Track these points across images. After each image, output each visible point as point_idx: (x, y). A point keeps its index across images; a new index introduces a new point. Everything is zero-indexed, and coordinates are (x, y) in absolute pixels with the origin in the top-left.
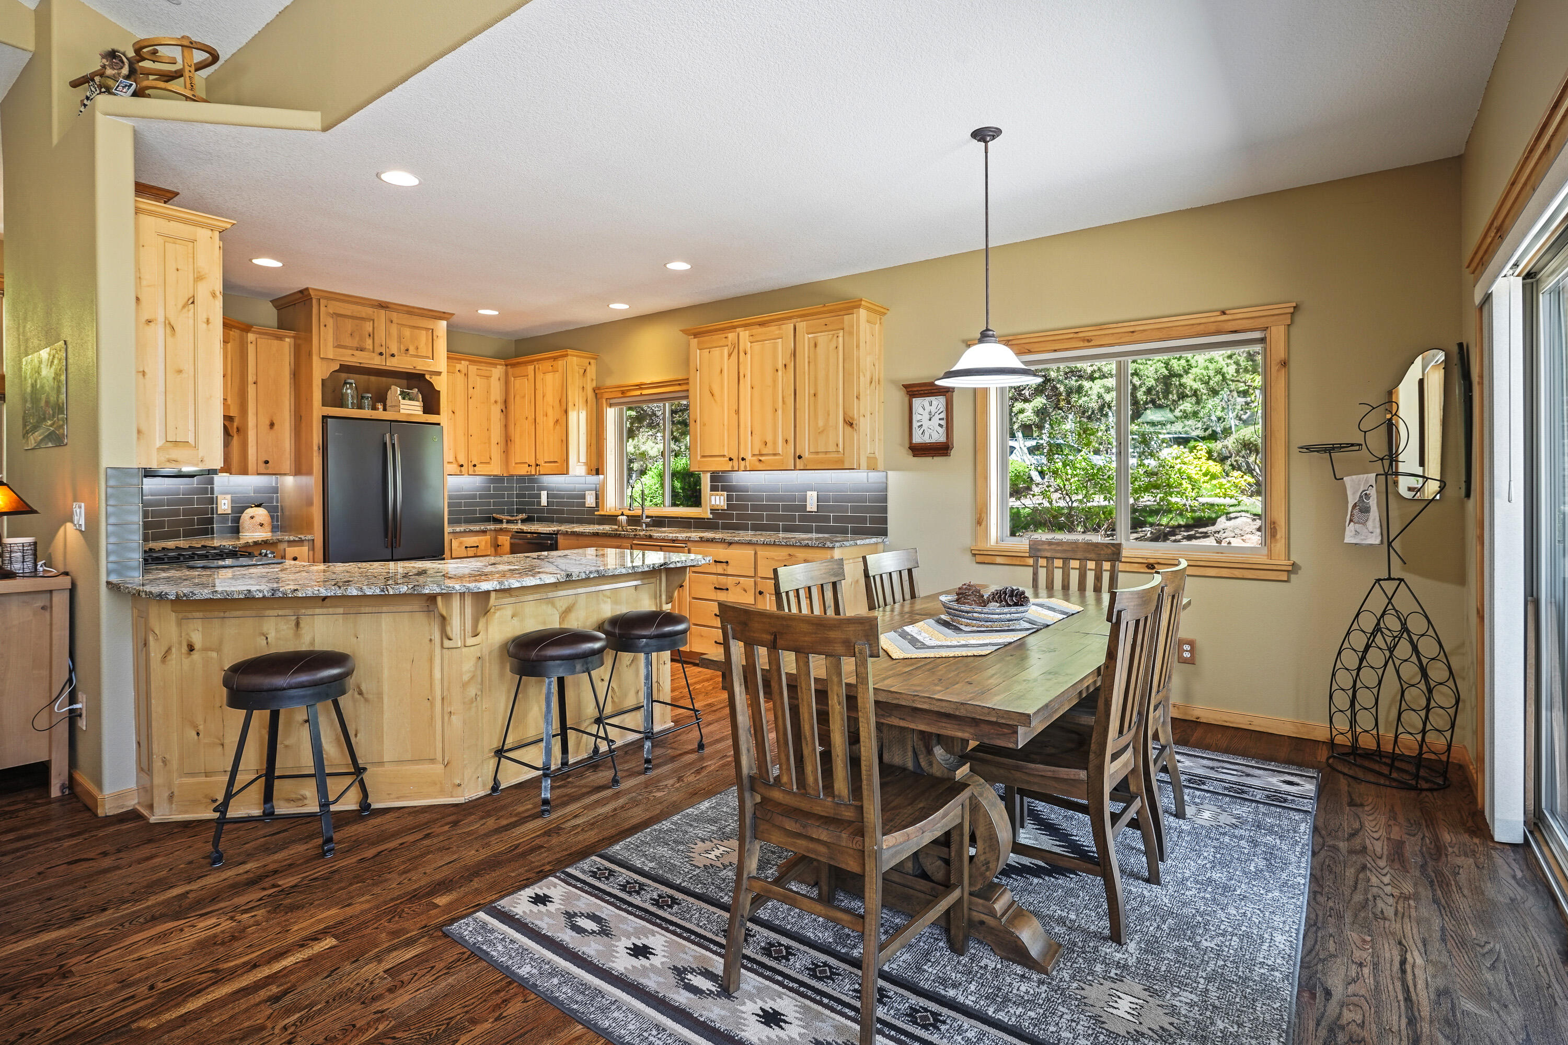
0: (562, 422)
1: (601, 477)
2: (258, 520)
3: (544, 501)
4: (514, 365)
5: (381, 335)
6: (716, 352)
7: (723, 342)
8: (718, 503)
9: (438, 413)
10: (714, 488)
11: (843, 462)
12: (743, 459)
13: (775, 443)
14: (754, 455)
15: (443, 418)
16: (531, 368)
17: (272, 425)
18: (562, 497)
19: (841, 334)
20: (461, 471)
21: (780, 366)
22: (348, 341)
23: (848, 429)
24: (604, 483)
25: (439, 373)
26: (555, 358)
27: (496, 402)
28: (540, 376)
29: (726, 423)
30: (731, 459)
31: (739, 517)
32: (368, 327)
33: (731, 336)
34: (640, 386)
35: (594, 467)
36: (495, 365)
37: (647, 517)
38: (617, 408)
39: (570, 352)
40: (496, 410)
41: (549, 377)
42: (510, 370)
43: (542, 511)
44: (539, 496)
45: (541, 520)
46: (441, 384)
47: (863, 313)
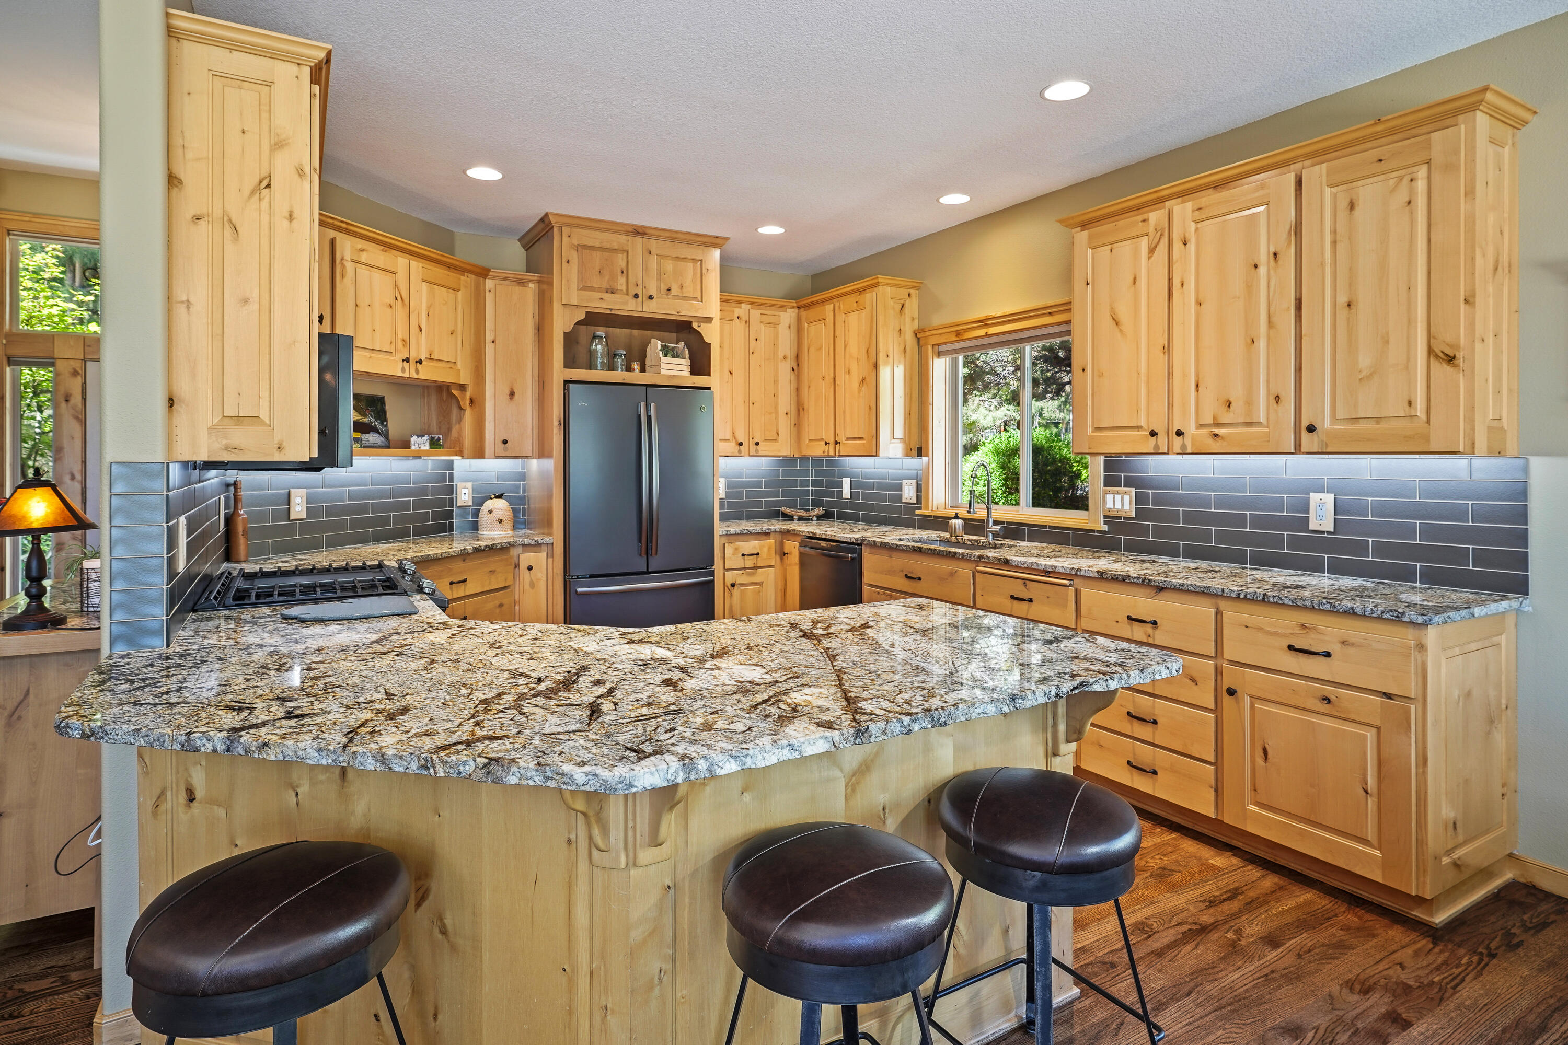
0: (871, 381)
1: (925, 459)
2: (497, 514)
3: (846, 492)
4: (807, 307)
5: (636, 272)
6: (1125, 248)
7: (1140, 228)
8: (1118, 506)
9: (709, 375)
10: (1111, 482)
11: (1426, 438)
12: (1179, 433)
13: (1250, 403)
14: (1201, 426)
15: (714, 380)
16: (829, 307)
17: (512, 394)
18: (870, 486)
19: (1422, 172)
20: (740, 451)
21: (1263, 257)
22: (596, 282)
23: (1441, 370)
24: (929, 468)
25: (709, 320)
26: (861, 291)
27: (785, 358)
28: (841, 318)
29: (1143, 370)
30: (1153, 434)
31: (1158, 532)
32: (621, 261)
33: (1155, 217)
34: (984, 322)
35: (915, 445)
36: (783, 308)
37: (996, 523)
38: (948, 359)
39: (882, 279)
40: (785, 369)
41: (853, 317)
42: (804, 313)
43: (843, 504)
44: (840, 485)
45: (842, 517)
46: (711, 334)
47: (1481, 118)
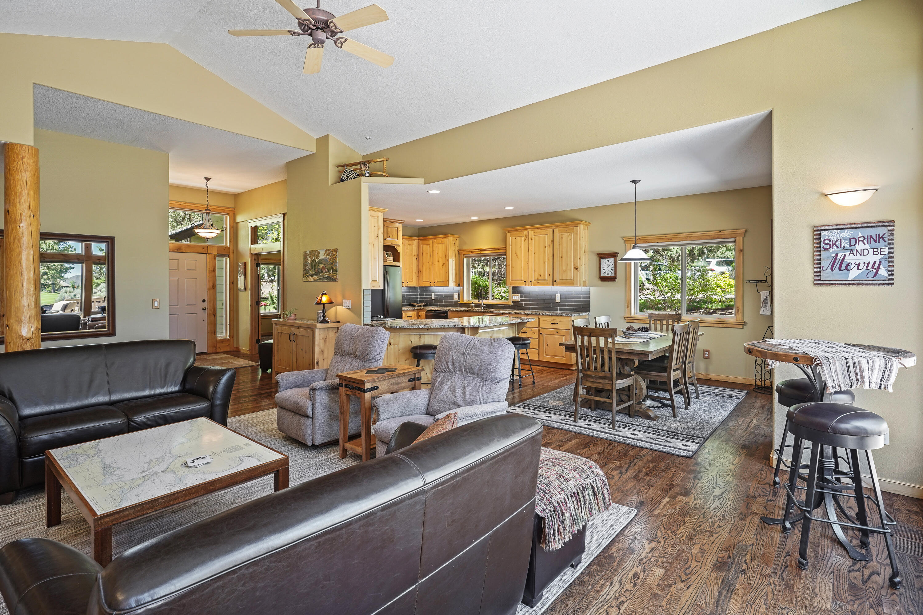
0: (446, 264)
1: (461, 287)
3: (433, 297)
4: (422, 240)
6: (519, 239)
7: (522, 235)
8: (516, 298)
9: (399, 262)
10: (514, 293)
11: (573, 283)
12: (531, 282)
13: (544, 275)
14: (535, 280)
15: (400, 264)
16: (431, 242)
18: (442, 295)
19: (573, 234)
20: (402, 285)
21: (547, 245)
23: (575, 271)
24: (463, 289)
25: (399, 245)
26: (442, 238)
27: (415, 255)
28: (435, 245)
29: (523, 267)
30: (525, 282)
31: (525, 304)
33: (525, 232)
34: (480, 250)
35: (458, 283)
36: (414, 240)
37: (484, 304)
38: (467, 258)
39: (450, 235)
40: (415, 258)
41: (440, 245)
42: (420, 242)
43: (432, 301)
45: (431, 305)
46: (400, 250)
47: (582, 226)
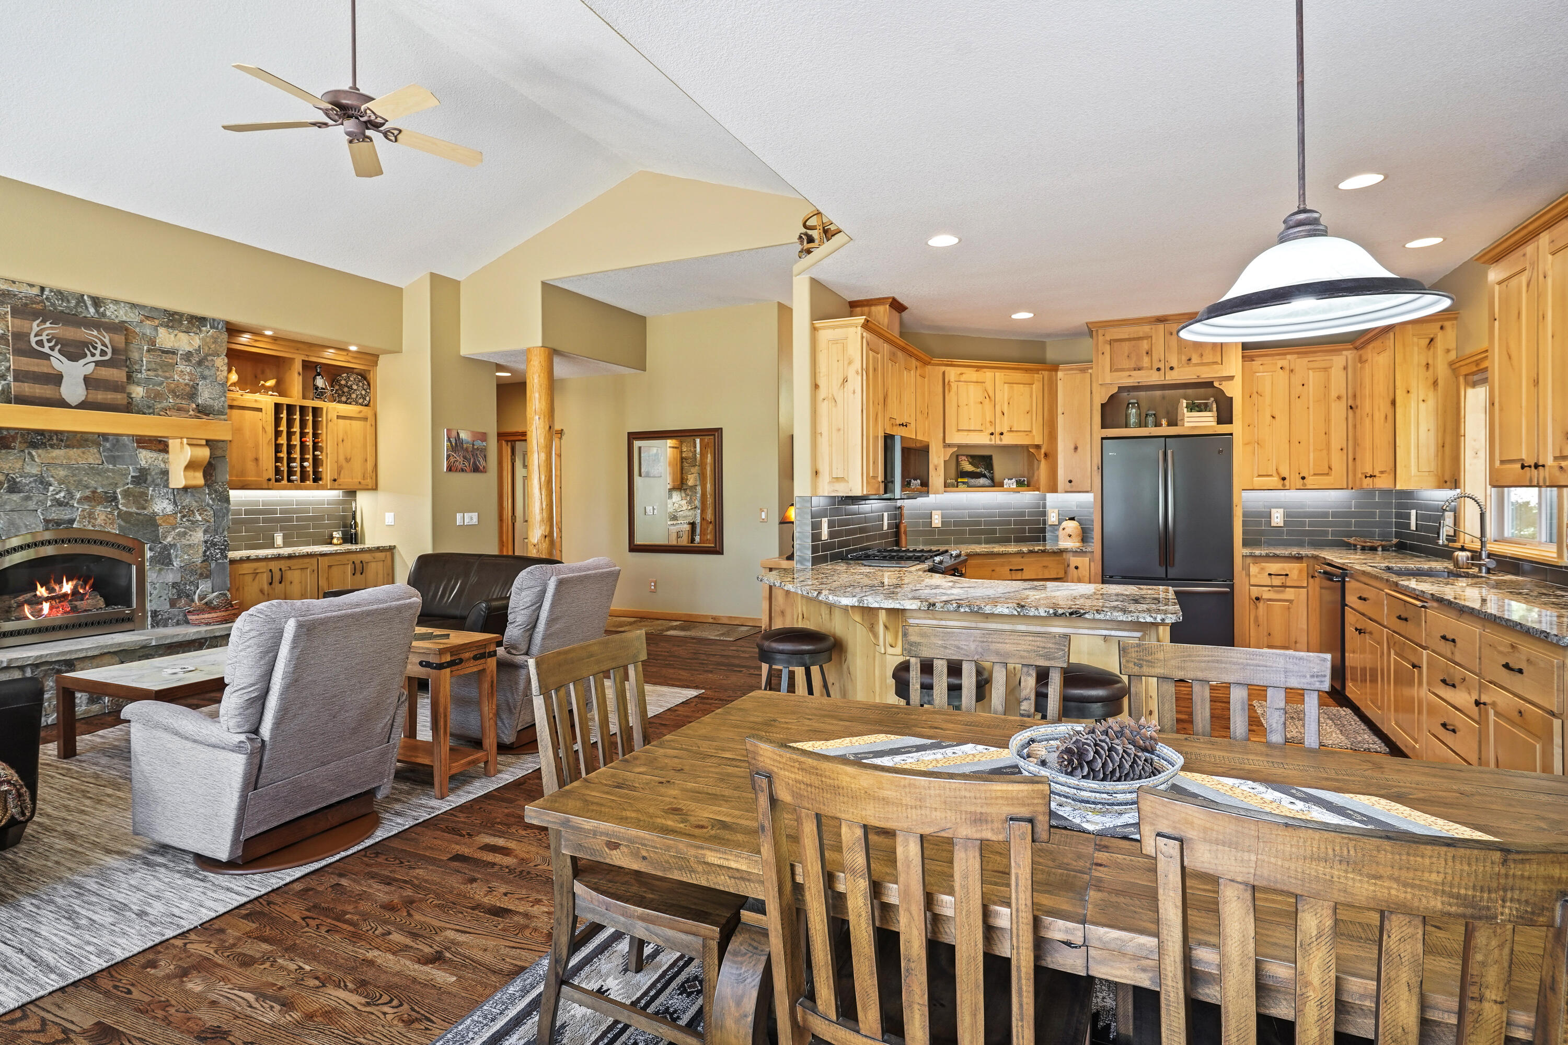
0: (1390, 417)
1: (1458, 491)
2: (1068, 531)
3: (1413, 523)
4: (1361, 348)
5: (1158, 352)
6: (1518, 281)
7: (1524, 262)
9: (1233, 423)
15: (1237, 428)
16: (1370, 349)
17: (1076, 448)
18: (1427, 518)
20: (1284, 485)
22: (1126, 364)
25: (1231, 378)
27: (1339, 398)
28: (1375, 358)
29: (1524, 403)
30: (1524, 467)
32: (1145, 345)
33: (1530, 250)
35: (1450, 477)
36: (1338, 352)
43: (1411, 536)
44: (1408, 517)
45: (1413, 549)
46: (1233, 390)
